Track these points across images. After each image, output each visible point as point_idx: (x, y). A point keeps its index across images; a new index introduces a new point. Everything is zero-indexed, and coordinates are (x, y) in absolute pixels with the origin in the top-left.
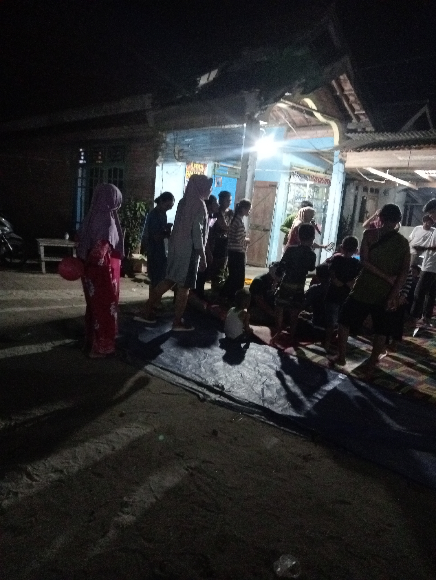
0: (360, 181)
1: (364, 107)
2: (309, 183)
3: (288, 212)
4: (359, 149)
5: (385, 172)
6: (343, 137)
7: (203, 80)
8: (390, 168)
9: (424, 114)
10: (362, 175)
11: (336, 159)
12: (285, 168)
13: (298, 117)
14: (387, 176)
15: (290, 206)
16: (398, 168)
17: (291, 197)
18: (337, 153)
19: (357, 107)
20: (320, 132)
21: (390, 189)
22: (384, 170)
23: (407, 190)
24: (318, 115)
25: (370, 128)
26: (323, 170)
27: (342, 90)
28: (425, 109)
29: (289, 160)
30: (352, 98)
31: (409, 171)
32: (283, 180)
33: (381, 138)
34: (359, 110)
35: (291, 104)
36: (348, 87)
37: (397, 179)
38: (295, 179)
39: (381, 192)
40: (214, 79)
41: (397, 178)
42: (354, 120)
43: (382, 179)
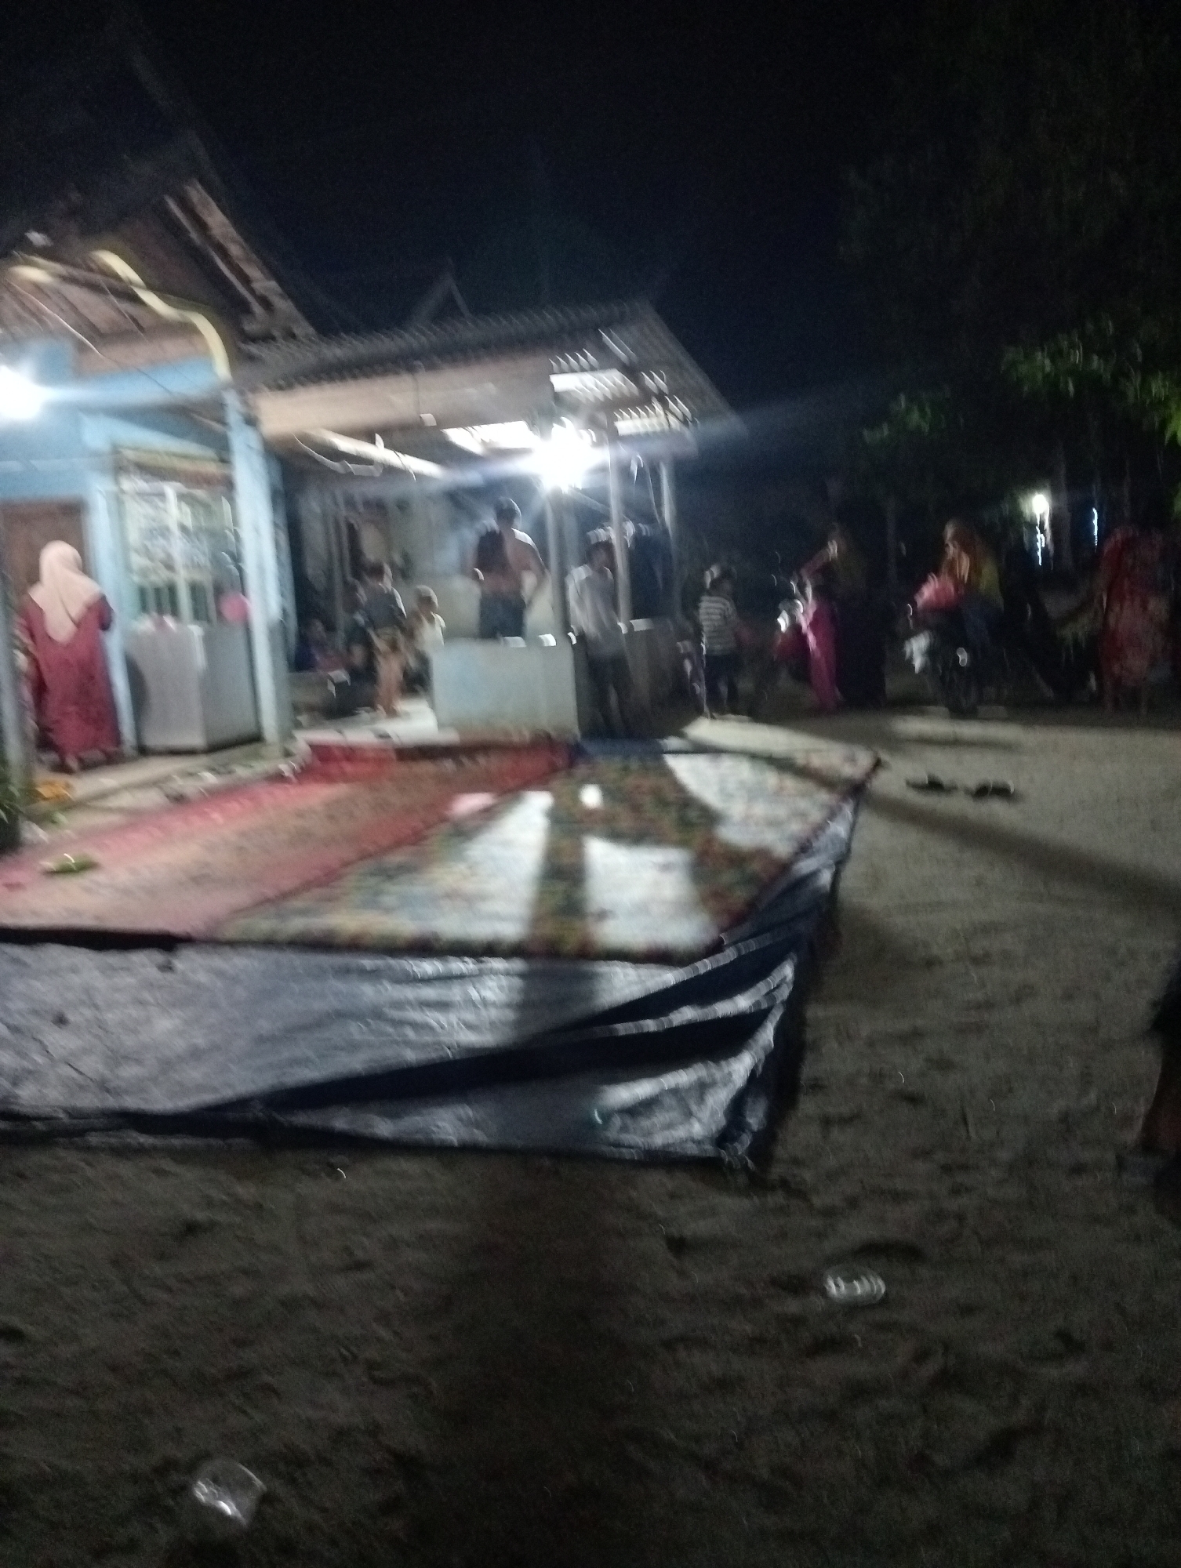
1: (273, 273)
2: (170, 489)
3: (136, 579)
4: (287, 382)
5: (373, 442)
6: (238, 357)
8: (382, 430)
10: (317, 455)
11: (234, 417)
12: (96, 454)
13: (101, 310)
14: (379, 451)
15: (138, 561)
16: (402, 427)
17: (134, 537)
18: (232, 400)
19: (254, 272)
20: (172, 347)
22: (368, 435)
24: (150, 299)
25: (303, 328)
26: (210, 453)
27: (202, 226)
29: (98, 434)
30: (235, 250)
32: (98, 493)
33: (335, 351)
34: (264, 283)
35: (59, 267)
36: (217, 221)
38: (132, 484)
41: (405, 454)
42: (257, 308)
43: (367, 461)
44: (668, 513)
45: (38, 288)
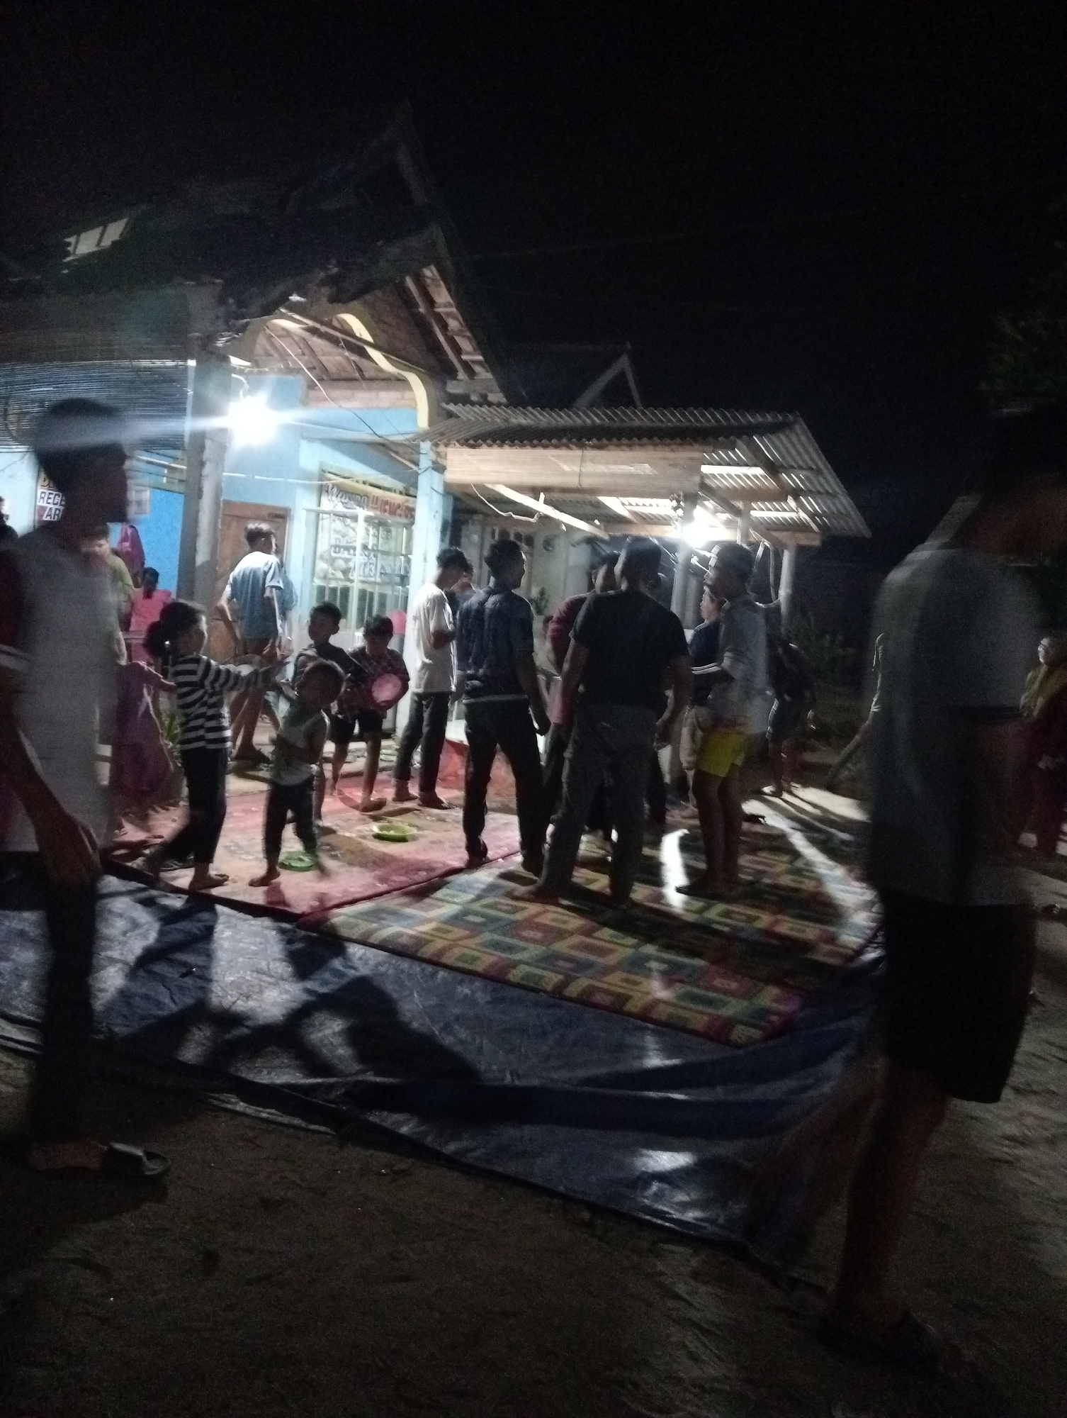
0: (486, 515)
1: (481, 346)
2: (363, 513)
3: (318, 582)
4: (475, 440)
5: (537, 499)
6: (439, 414)
7: (85, 244)
8: (547, 490)
9: (622, 375)
10: (486, 501)
11: (425, 462)
12: (307, 475)
13: (335, 357)
14: (540, 506)
15: (322, 566)
16: (564, 490)
17: (323, 546)
18: (426, 446)
19: (465, 344)
20: (386, 397)
21: (556, 536)
22: (534, 491)
23: (591, 541)
24: (376, 355)
25: (497, 397)
26: (400, 486)
27: (431, 302)
28: (624, 363)
29: (312, 457)
30: (453, 324)
31: (588, 497)
32: (302, 504)
33: (520, 419)
34: (471, 354)
35: (310, 323)
36: (443, 297)
37: (562, 513)
38: (331, 503)
39: (539, 542)
40: (115, 243)
41: (561, 511)
42: (462, 375)
43: (529, 512)
44: (784, 592)
45: (287, 334)
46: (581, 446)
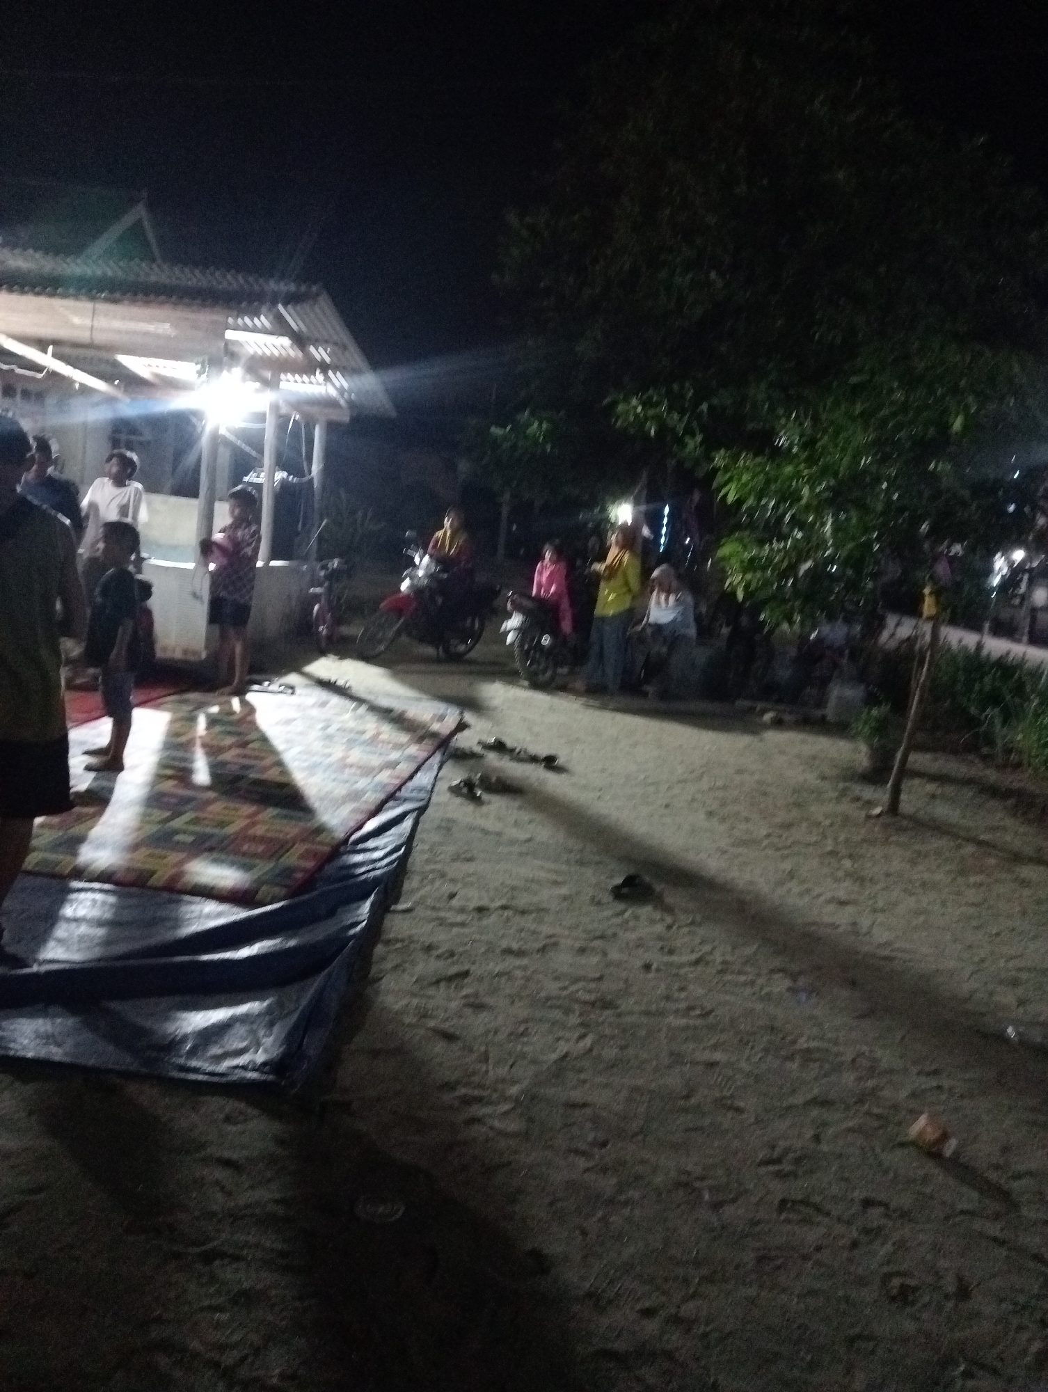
5: (45, 351)
8: (56, 343)
9: (139, 225)
14: (47, 360)
16: (76, 345)
21: (69, 395)
22: (41, 344)
23: (111, 403)
28: (140, 213)
31: (104, 355)
33: (19, 261)
37: (77, 370)
39: (51, 402)
41: (75, 367)
44: (316, 468)
46: (93, 298)
